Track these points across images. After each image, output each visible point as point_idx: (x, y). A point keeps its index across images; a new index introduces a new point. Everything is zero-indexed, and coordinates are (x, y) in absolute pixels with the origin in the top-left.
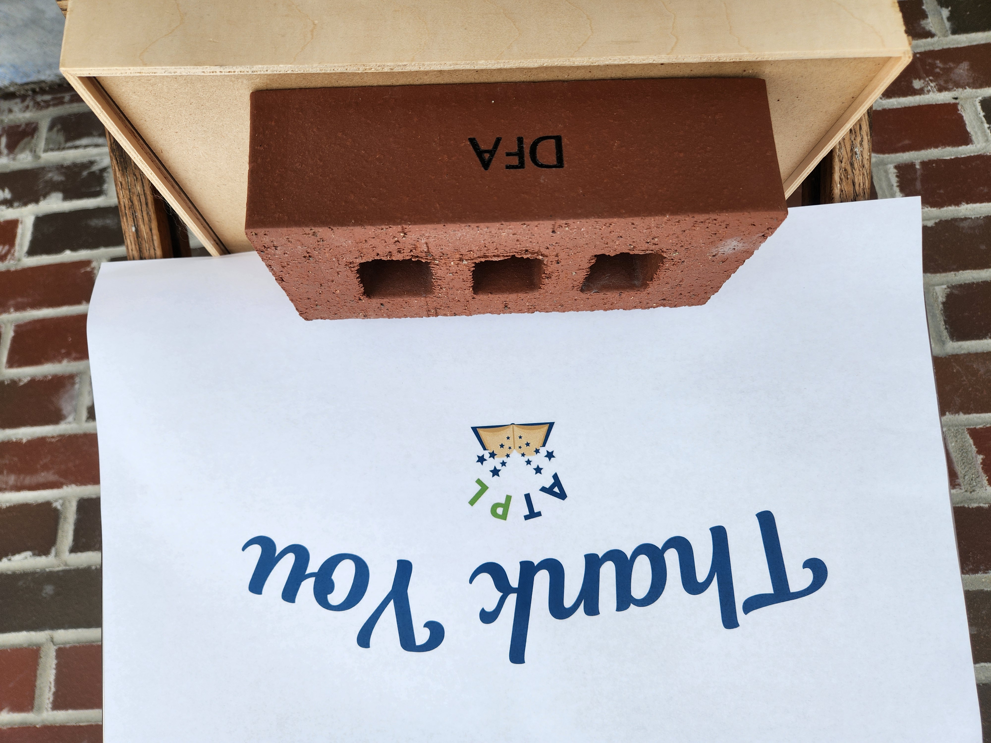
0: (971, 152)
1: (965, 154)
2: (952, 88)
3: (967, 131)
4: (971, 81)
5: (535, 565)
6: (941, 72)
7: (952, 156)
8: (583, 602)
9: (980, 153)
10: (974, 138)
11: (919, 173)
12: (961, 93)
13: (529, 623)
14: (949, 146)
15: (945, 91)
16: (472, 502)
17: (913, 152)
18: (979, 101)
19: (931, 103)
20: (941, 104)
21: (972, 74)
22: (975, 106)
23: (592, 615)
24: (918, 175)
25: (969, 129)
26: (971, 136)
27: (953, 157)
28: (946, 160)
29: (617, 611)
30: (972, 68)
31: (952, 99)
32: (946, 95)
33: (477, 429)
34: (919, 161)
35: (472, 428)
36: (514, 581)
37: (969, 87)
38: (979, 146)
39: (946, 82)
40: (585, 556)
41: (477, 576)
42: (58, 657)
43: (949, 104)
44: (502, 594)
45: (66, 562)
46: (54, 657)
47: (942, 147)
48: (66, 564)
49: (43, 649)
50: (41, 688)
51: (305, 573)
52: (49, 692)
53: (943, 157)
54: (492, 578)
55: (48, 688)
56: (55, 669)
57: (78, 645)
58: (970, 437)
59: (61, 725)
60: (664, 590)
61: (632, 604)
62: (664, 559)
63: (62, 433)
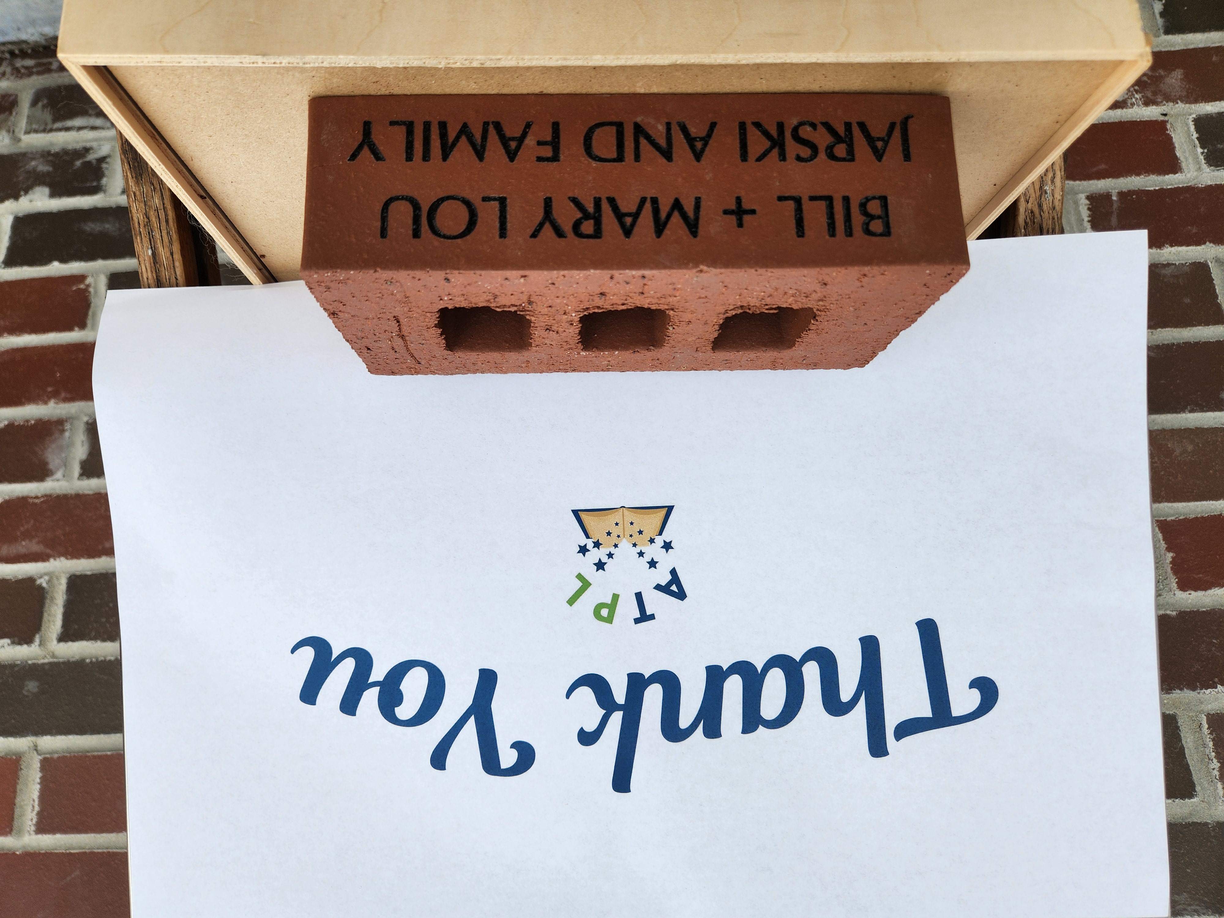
0: (1179, 183)
1: (1172, 185)
2: (1162, 102)
3: (1177, 156)
4: (1184, 94)
5: (646, 678)
6: (1149, 81)
7: (1156, 186)
8: (702, 722)
9: (1190, 184)
10: (1184, 165)
11: (1115, 206)
12: (1172, 109)
13: (636, 746)
14: (1153, 174)
15: (1153, 105)
16: (571, 601)
17: (1110, 179)
18: (1193, 119)
19: (1134, 119)
20: (1147, 121)
21: (1186, 86)
22: (1187, 125)
23: (713, 738)
24: (1114, 210)
25: (1178, 154)
26: (1180, 163)
27: (1157, 188)
28: (1149, 190)
29: (742, 733)
30: (1187, 77)
31: (1161, 116)
32: (1153, 110)
33: (579, 512)
34: (1117, 191)
36: (620, 697)
37: (1182, 102)
38: (1189, 175)
39: (1155, 93)
40: (706, 667)
41: (575, 690)
42: (43, 769)
43: (1156, 121)
44: (605, 711)
45: (53, 653)
46: (38, 769)
47: (1144, 175)
48: (53, 656)
49: (24, 759)
50: (21, 807)
51: (368, 681)
52: (32, 812)
53: (1146, 187)
54: (594, 693)
55: (31, 806)
56: (39, 784)
57: (68, 755)
58: (1159, 530)
59: (48, 851)
60: (801, 710)
61: (760, 726)
62: (802, 673)
63: (48, 492)
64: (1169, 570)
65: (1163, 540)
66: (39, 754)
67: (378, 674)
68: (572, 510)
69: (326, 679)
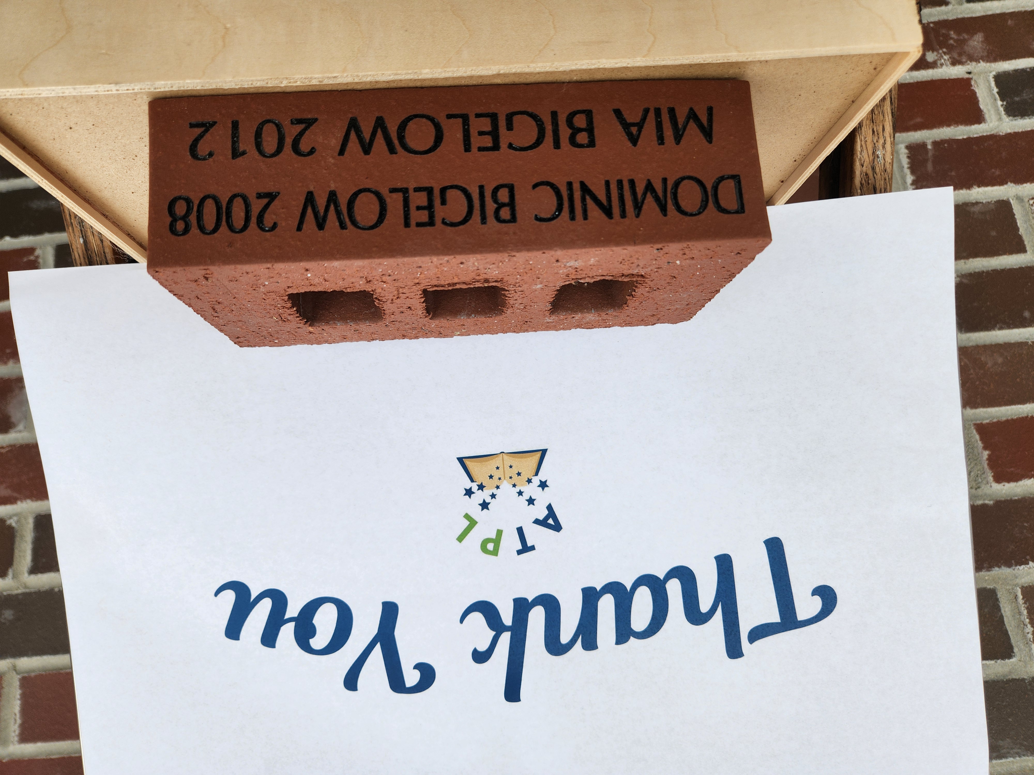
0: (983, 132)
1: (978, 133)
2: (966, 62)
3: (981, 109)
4: (985, 54)
5: (530, 602)
6: (955, 44)
7: (963, 135)
8: (581, 637)
9: (992, 133)
10: (987, 116)
11: (930, 154)
12: (975, 67)
13: (524, 662)
14: (961, 124)
15: (959, 65)
16: (461, 538)
17: (925, 131)
18: (993, 76)
19: (943, 76)
20: (954, 79)
21: (986, 47)
22: (988, 81)
23: (590, 650)
24: (930, 157)
25: (982, 106)
26: (983, 114)
27: (965, 137)
28: (958, 139)
29: (616, 644)
30: (987, 40)
31: (966, 74)
32: (959, 69)
33: (463, 459)
34: (931, 141)
35: (459, 459)
37: (983, 61)
38: (991, 125)
39: (960, 55)
40: (582, 589)
41: (468, 615)
42: (22, 686)
43: (962, 78)
44: (495, 633)
45: (25, 584)
46: (18, 687)
47: (954, 125)
48: (26, 587)
49: (4, 678)
50: (5, 721)
51: (284, 617)
52: (14, 725)
53: (955, 137)
54: (485, 617)
55: (14, 720)
56: (18, 698)
57: (43, 673)
58: (976, 432)
59: (30, 758)
60: (666, 621)
61: (632, 638)
62: (666, 590)
63: (12, 442)
64: (986, 466)
65: (980, 441)
66: (18, 673)
67: (293, 610)
69: (247, 617)
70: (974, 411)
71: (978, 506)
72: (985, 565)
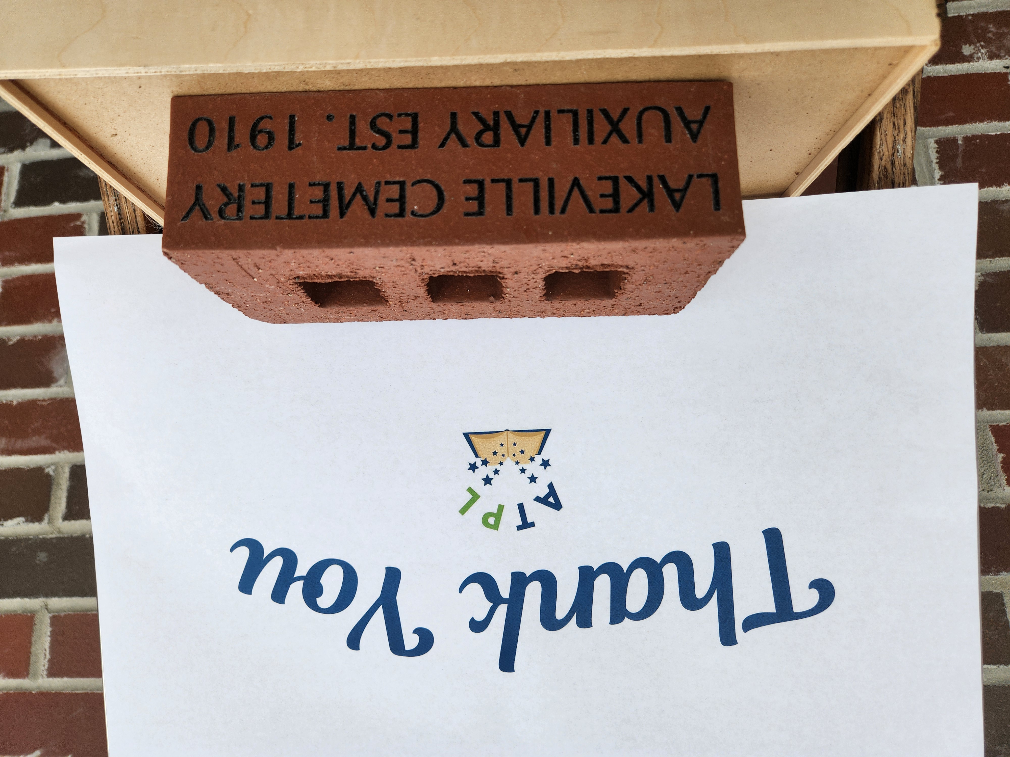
2: (1005, 56)
5: (527, 576)
6: (993, 38)
7: (998, 131)
8: (576, 614)
11: (961, 149)
13: (519, 634)
14: (995, 120)
15: (996, 59)
16: (463, 511)
17: (957, 125)
19: (980, 72)
20: (990, 73)
23: (585, 628)
24: (960, 152)
27: (998, 133)
28: (992, 135)
29: (610, 624)
31: (1004, 69)
32: (997, 63)
33: (469, 435)
34: (962, 136)
35: (465, 434)
36: (505, 592)
39: (998, 48)
40: (579, 568)
41: (467, 585)
42: (52, 624)
43: (999, 73)
44: (492, 604)
45: (59, 529)
46: (49, 625)
47: (987, 121)
48: (60, 532)
49: (37, 615)
50: (36, 655)
51: (294, 576)
52: (44, 660)
53: (988, 132)
54: (483, 588)
55: (44, 655)
56: (49, 636)
57: (72, 613)
58: (992, 434)
59: (57, 691)
60: (661, 604)
61: (626, 618)
62: (662, 573)
63: (53, 396)
64: (1000, 469)
65: (996, 443)
66: (49, 612)
67: (302, 570)
68: (463, 433)
69: (258, 575)
70: (990, 412)
71: (988, 508)
72: (993, 569)
